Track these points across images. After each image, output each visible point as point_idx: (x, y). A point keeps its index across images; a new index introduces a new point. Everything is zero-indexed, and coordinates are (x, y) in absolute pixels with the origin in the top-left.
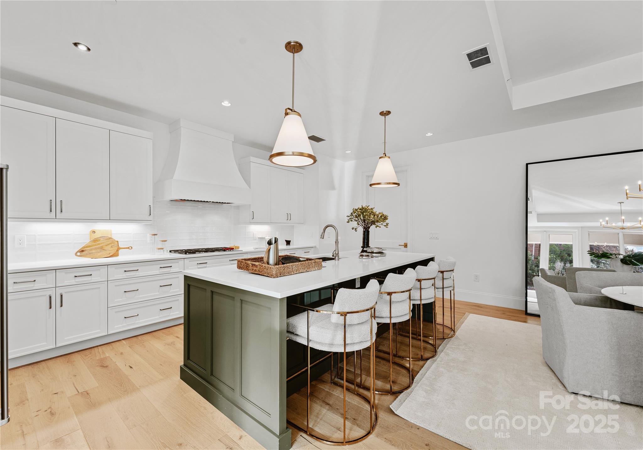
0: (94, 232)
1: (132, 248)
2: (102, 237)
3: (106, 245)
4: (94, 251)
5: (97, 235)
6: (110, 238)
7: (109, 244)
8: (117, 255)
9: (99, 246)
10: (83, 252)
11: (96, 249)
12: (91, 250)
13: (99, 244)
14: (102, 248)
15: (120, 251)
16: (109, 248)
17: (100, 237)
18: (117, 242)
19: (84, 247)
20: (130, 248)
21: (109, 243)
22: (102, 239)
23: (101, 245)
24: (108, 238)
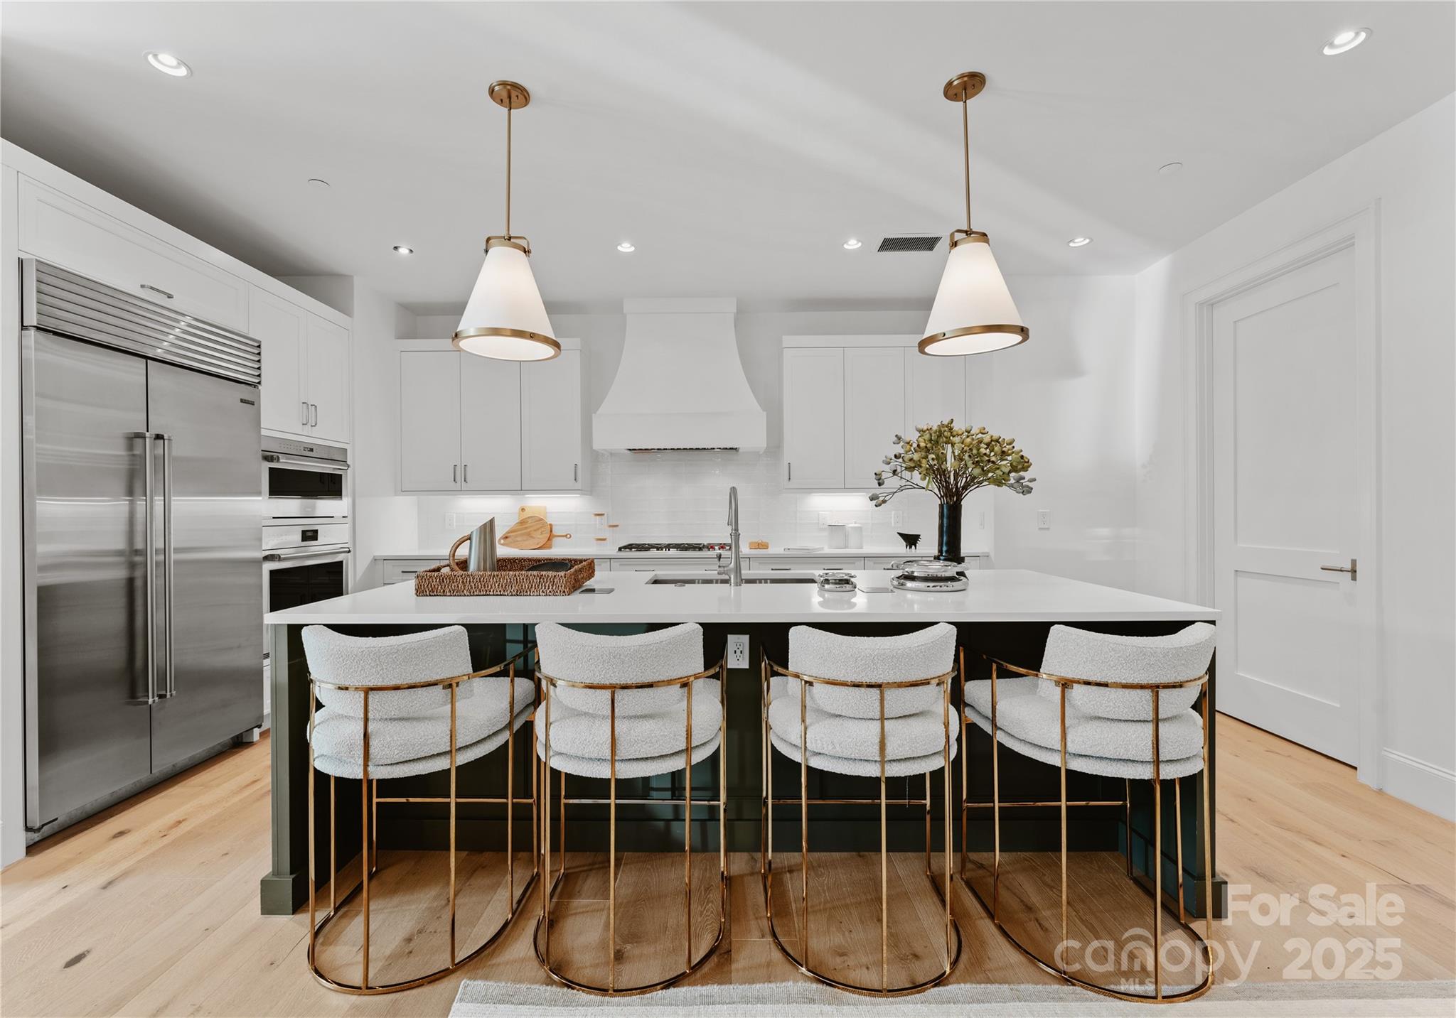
0: (523, 510)
1: (571, 536)
2: (531, 517)
3: (535, 530)
4: (519, 539)
5: (526, 515)
6: (542, 519)
7: (538, 529)
8: (550, 547)
9: (525, 531)
10: (508, 539)
11: (522, 535)
12: (516, 536)
13: (526, 528)
14: (529, 534)
15: (555, 541)
16: (537, 535)
17: (529, 518)
18: (551, 525)
19: (508, 532)
20: (569, 536)
21: (538, 526)
22: (530, 521)
23: (529, 530)
24: (538, 519)
